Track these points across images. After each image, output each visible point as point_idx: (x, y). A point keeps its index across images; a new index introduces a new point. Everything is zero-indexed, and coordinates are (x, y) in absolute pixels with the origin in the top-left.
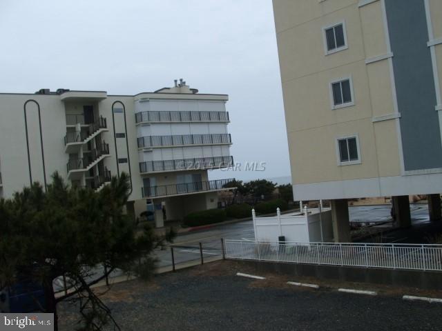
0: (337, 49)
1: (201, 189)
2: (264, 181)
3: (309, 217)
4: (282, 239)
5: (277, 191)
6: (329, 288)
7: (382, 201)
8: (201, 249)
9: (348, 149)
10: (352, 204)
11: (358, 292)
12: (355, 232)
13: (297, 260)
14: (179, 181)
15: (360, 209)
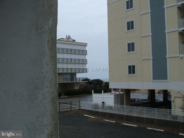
0: (131, 30)
1: (73, 81)
2: (99, 80)
3: (114, 95)
4: (103, 103)
5: (104, 84)
6: (120, 123)
7: (146, 92)
8: (71, 105)
9: (132, 70)
10: (134, 92)
11: (130, 125)
12: (133, 103)
13: (108, 111)
14: (65, 77)
15: (137, 94)
